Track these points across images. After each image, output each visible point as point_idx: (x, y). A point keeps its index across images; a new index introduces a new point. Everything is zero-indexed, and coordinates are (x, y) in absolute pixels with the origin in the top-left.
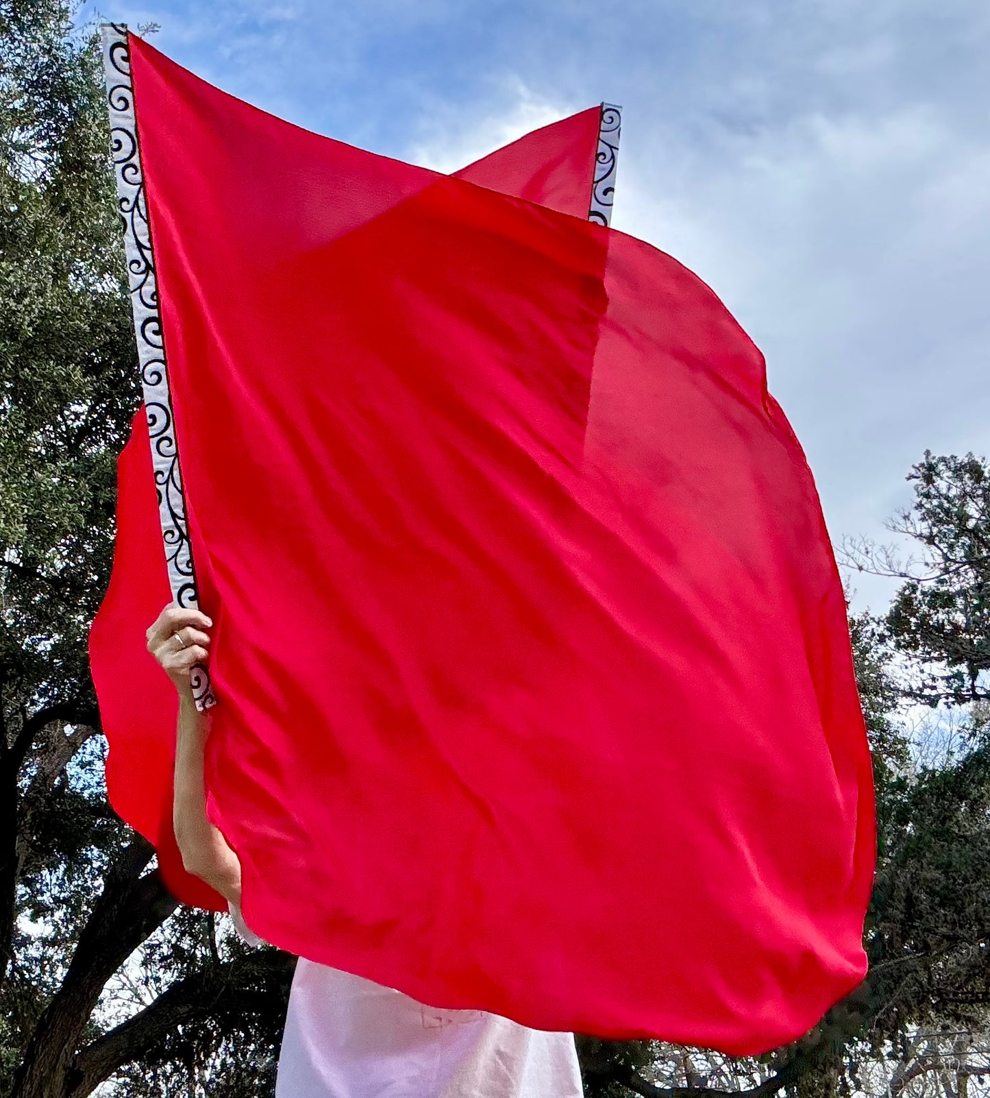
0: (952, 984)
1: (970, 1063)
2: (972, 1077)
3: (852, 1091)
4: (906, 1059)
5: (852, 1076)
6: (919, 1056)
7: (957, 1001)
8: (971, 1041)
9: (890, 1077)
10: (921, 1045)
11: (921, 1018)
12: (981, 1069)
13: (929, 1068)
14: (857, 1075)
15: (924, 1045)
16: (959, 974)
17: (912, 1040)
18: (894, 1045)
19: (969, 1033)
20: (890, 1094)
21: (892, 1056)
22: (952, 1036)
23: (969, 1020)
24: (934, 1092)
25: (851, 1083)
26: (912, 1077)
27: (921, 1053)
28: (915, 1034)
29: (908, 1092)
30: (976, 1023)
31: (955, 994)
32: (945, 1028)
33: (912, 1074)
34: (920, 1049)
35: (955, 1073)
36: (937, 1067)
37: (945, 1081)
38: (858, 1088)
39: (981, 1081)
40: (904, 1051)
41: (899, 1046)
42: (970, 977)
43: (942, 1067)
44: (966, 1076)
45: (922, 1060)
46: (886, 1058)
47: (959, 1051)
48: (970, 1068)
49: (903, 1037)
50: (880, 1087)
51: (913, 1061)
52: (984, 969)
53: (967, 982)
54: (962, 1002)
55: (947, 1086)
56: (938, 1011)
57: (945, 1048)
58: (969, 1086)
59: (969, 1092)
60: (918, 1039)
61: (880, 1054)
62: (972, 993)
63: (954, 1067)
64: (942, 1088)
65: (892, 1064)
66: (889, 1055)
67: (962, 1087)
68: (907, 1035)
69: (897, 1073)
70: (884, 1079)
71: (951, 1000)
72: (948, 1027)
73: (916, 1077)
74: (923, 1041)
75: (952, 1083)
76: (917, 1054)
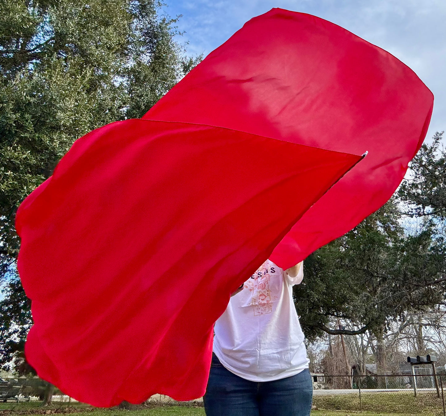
0: (418, 299)
1: (422, 323)
2: (423, 326)
3: (388, 331)
4: (404, 321)
5: (388, 326)
6: (408, 321)
7: (419, 304)
8: (423, 316)
9: (399, 326)
10: (408, 317)
11: (408, 309)
12: (426, 324)
13: (410, 324)
14: (389, 326)
15: (409, 317)
16: (419, 296)
17: (405, 316)
18: (400, 317)
19: (422, 314)
20: (399, 332)
21: (400, 320)
22: (417, 315)
23: (422, 310)
24: (412, 331)
25: (387, 328)
26: (405, 327)
27: (408, 320)
28: (406, 314)
29: (404, 331)
30: (424, 311)
31: (418, 302)
32: (415, 312)
33: (405, 326)
34: (408, 318)
35: (418, 325)
36: (413, 324)
37: (415, 327)
38: (390, 330)
39: (426, 328)
40: (403, 319)
41: (402, 317)
42: (423, 297)
43: (414, 324)
44: (421, 326)
45: (408, 322)
46: (398, 321)
47: (419, 319)
48: (423, 324)
49: (403, 315)
50: (396, 330)
51: (406, 322)
52: (427, 295)
53: (422, 299)
54: (420, 304)
55: (416, 329)
56: (413, 307)
57: (415, 318)
58: (422, 329)
59: (422, 331)
60: (407, 315)
61: (396, 320)
62: (423, 302)
63: (418, 324)
64: (414, 330)
65: (400, 323)
66: (399, 320)
67: (420, 330)
68: (404, 314)
69: (401, 325)
70: (397, 328)
71: (417, 304)
72: (416, 312)
73: (407, 327)
74: (409, 316)
75: (417, 329)
76: (407, 320)
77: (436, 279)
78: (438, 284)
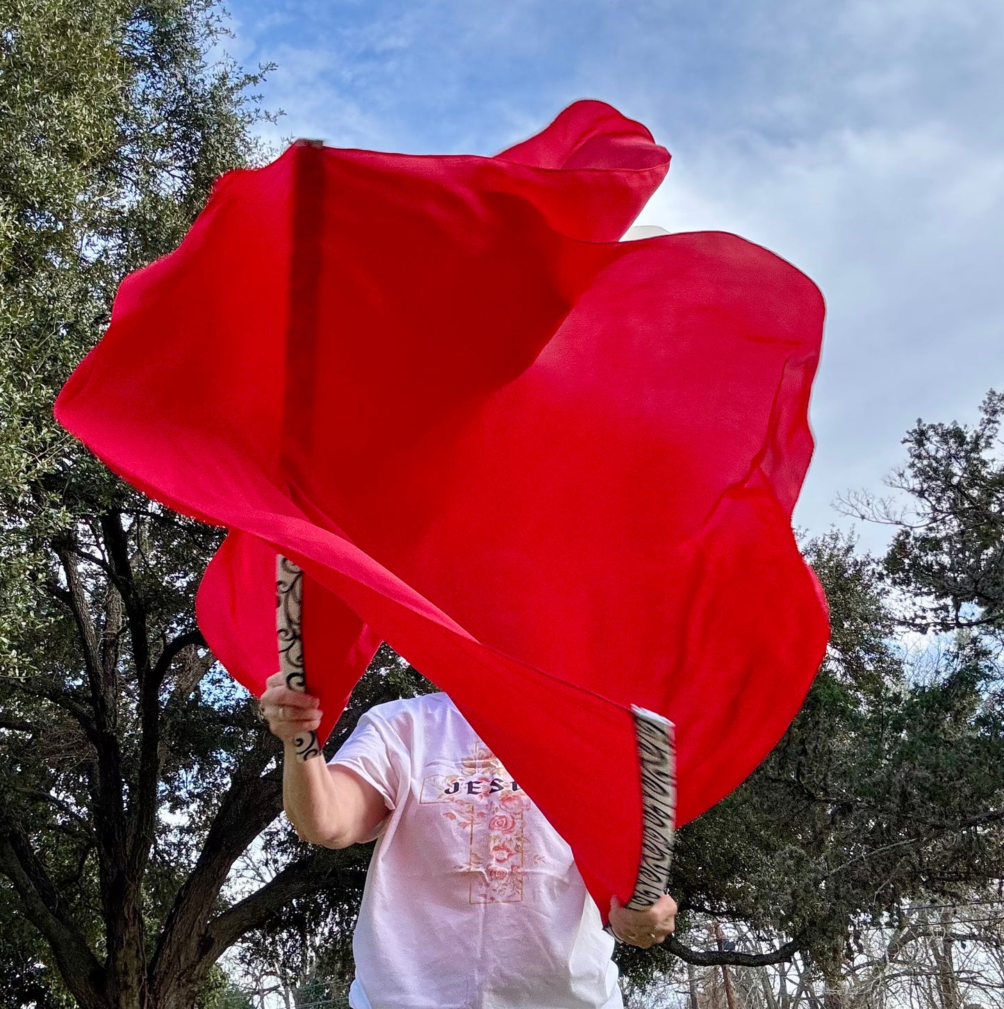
0: (940, 865)
1: (954, 931)
2: (956, 942)
3: (856, 954)
4: (901, 928)
5: (856, 942)
6: (912, 925)
7: (944, 879)
8: (955, 913)
9: (887, 942)
10: (914, 916)
11: (914, 893)
12: (963, 936)
13: (920, 935)
14: (860, 941)
15: (916, 916)
16: (945, 857)
17: (906, 912)
18: (891, 916)
19: (954, 906)
20: (887, 957)
21: (889, 925)
22: (939, 908)
23: (954, 895)
24: (924, 955)
25: (855, 947)
26: (905, 943)
27: (913, 923)
28: (908, 907)
29: (903, 955)
30: (959, 898)
31: (942, 874)
32: (933, 901)
33: (905, 941)
34: (913, 919)
35: (941, 939)
36: (926, 934)
37: (933, 944)
38: (861, 951)
39: (964, 946)
40: (899, 922)
41: (895, 917)
42: (954, 860)
43: (929, 935)
44: (951, 941)
45: (914, 928)
46: (884, 926)
47: (945, 920)
48: (954, 935)
49: (898, 909)
50: (879, 951)
51: (906, 929)
52: (966, 853)
53: (952, 863)
54: (947, 880)
55: (935, 950)
56: (927, 888)
57: (934, 919)
58: (953, 949)
59: (953, 955)
60: (911, 911)
61: (879, 924)
62: (956, 873)
63: (941, 934)
64: (931, 952)
65: (890, 932)
66: (886, 924)
67: (947, 951)
68: (902, 907)
69: (893, 938)
70: (883, 945)
71: (938, 879)
72: (936, 901)
73: (910, 943)
74: (915, 912)
75: (939, 948)
76: (910, 923)
77: (991, 809)
78: (998, 821)
